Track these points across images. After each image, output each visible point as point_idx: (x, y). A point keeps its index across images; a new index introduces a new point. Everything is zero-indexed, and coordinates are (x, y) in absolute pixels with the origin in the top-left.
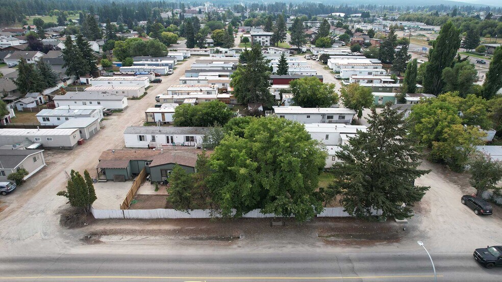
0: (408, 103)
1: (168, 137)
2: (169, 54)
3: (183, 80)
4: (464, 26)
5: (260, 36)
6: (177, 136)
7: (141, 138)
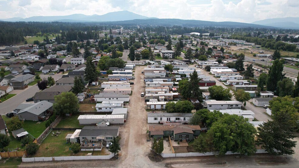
0: (262, 97)
1: (168, 119)
2: (126, 66)
3: (148, 84)
4: (268, 44)
5: (167, 53)
6: (172, 117)
7: (155, 119)
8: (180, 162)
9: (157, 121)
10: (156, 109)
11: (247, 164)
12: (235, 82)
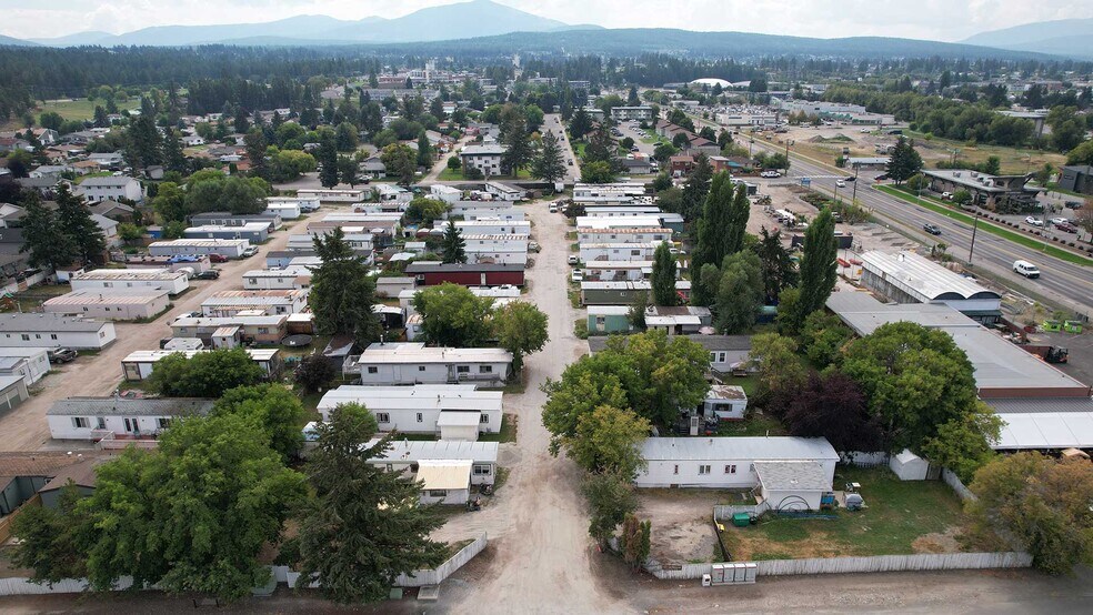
1: (128, 421)
2: (270, 206)
3: (250, 278)
4: (933, 118)
5: (480, 156)
6: (144, 418)
7: (80, 422)
9: (85, 433)
12: (608, 269)
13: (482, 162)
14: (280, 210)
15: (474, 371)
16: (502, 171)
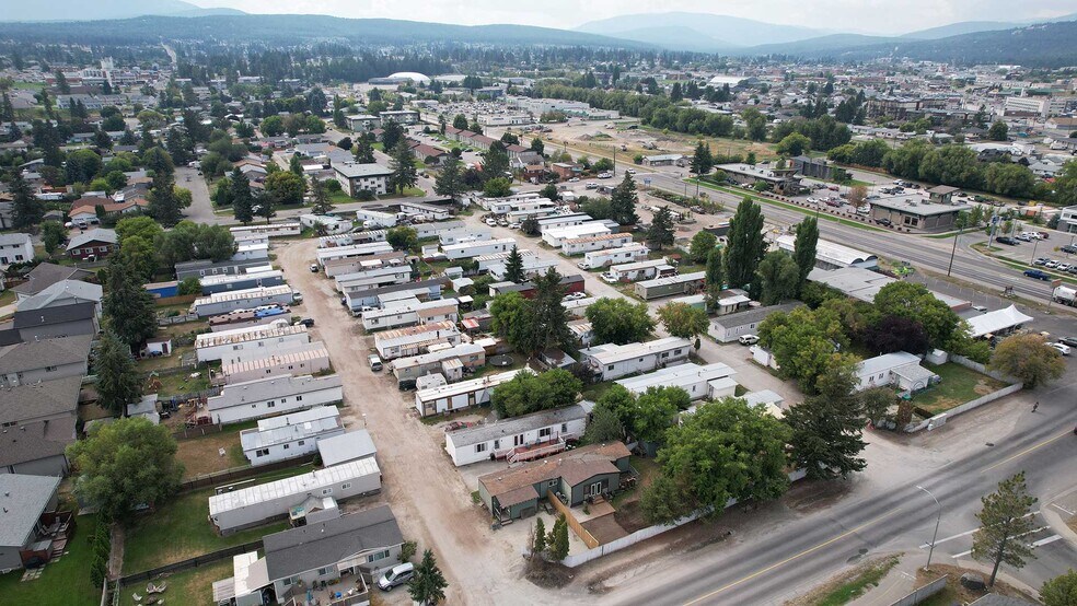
1: (516, 438)
2: (241, 249)
3: (372, 319)
5: (366, 178)
6: (529, 432)
7: (480, 448)
8: (620, 567)
9: (485, 455)
10: (452, 411)
11: (777, 523)
12: (633, 271)
13: (368, 183)
14: (251, 252)
15: (672, 356)
16: (387, 190)
